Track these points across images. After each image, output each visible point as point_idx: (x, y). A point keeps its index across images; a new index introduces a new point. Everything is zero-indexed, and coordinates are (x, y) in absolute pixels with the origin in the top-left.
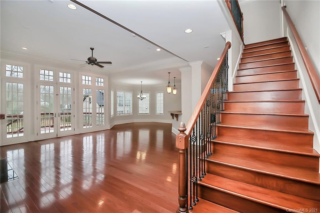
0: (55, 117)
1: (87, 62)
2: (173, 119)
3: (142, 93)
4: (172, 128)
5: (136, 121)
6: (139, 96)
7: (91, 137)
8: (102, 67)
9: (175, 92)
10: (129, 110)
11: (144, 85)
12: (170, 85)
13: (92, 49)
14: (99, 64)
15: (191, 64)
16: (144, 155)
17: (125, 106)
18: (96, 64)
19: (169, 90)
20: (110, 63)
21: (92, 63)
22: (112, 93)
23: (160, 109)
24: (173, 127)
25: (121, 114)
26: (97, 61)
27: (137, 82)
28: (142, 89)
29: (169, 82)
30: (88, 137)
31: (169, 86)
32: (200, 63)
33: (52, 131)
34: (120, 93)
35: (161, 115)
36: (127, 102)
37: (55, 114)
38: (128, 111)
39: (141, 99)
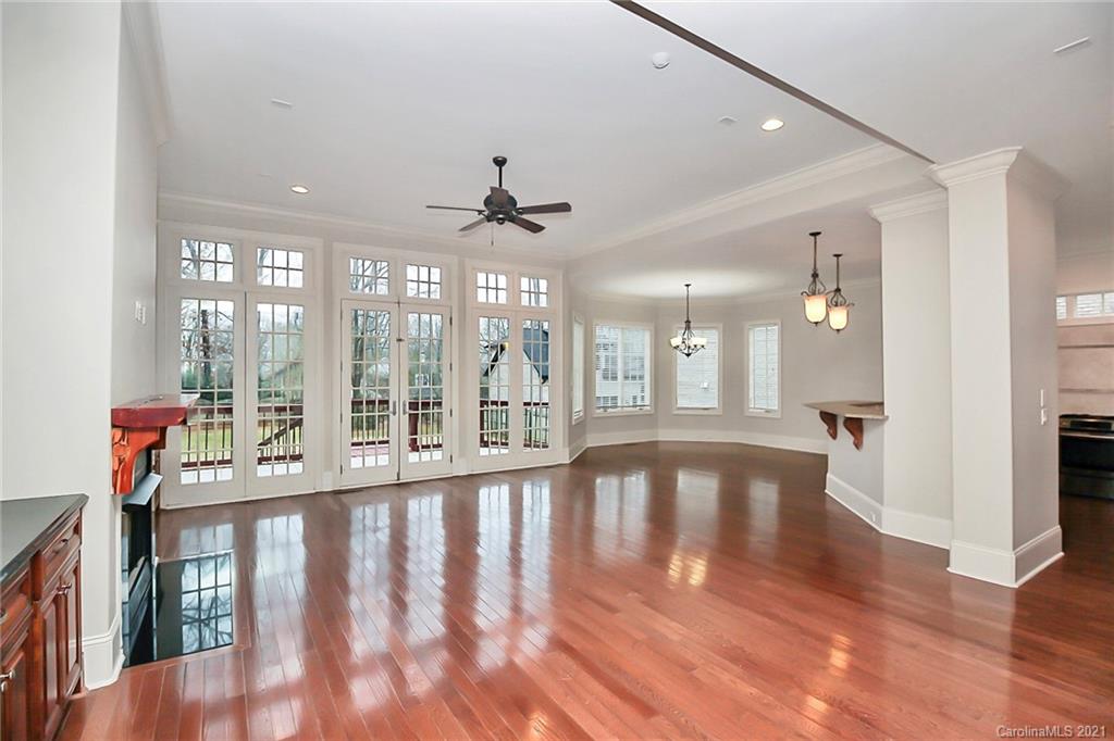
0: (394, 413)
1: (480, 212)
2: (834, 436)
3: (688, 327)
4: (828, 475)
5: (665, 435)
6: (676, 341)
7: (505, 489)
8: (536, 228)
9: (839, 318)
10: (639, 395)
11: (701, 299)
12: (819, 286)
13: (500, 163)
14: (525, 216)
15: (944, 173)
16: (698, 572)
17: (626, 378)
18: (512, 220)
19: (815, 309)
20: (564, 208)
21: (501, 216)
22: (578, 333)
23: (764, 393)
24: (833, 473)
25: (610, 410)
26: (518, 206)
27: (668, 285)
28: (689, 315)
29: (815, 275)
30: (495, 489)
31: (814, 294)
32: (1003, 158)
33: (384, 460)
34: (605, 333)
35: (769, 415)
36: (631, 366)
37: (394, 403)
38: (635, 398)
39: (686, 351)
